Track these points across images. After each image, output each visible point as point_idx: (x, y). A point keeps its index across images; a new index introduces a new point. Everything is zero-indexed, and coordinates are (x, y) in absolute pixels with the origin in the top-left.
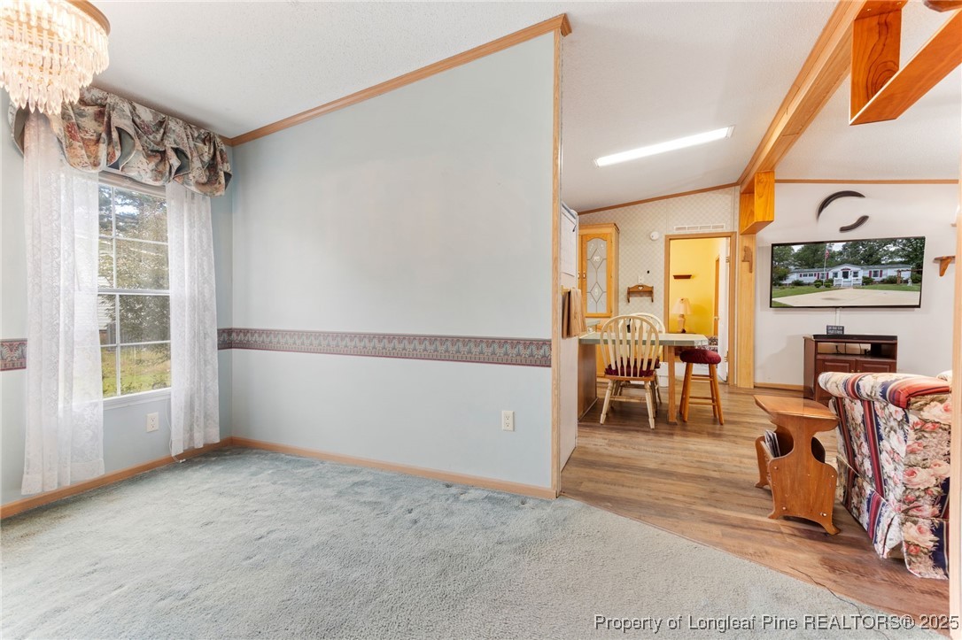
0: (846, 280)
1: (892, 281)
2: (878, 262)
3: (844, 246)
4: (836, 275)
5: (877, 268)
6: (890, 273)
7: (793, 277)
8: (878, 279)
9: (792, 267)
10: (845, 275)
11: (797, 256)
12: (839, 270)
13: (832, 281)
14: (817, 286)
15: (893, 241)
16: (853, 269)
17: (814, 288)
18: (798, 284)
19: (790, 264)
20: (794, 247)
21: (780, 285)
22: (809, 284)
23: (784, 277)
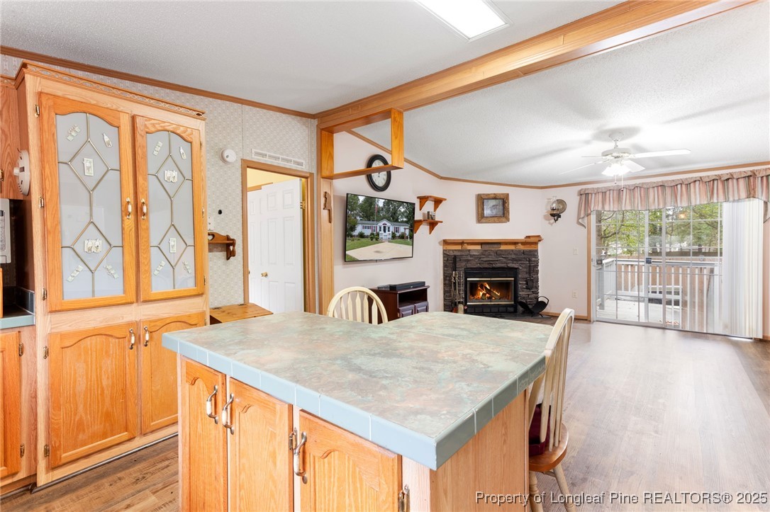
0: (385, 234)
1: (402, 237)
2: (397, 221)
3: (384, 203)
4: (380, 227)
5: (397, 225)
6: (402, 229)
7: (359, 229)
8: (398, 234)
9: (358, 218)
10: (385, 231)
11: (361, 206)
12: (381, 224)
13: (378, 234)
14: (372, 239)
15: (402, 203)
16: (388, 224)
17: (369, 240)
18: (361, 236)
19: (357, 214)
20: (359, 197)
21: (352, 236)
22: (367, 237)
23: (353, 229)
